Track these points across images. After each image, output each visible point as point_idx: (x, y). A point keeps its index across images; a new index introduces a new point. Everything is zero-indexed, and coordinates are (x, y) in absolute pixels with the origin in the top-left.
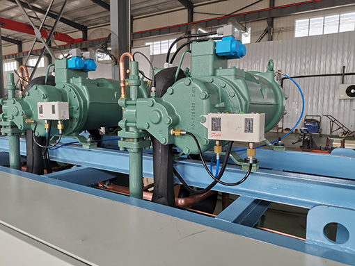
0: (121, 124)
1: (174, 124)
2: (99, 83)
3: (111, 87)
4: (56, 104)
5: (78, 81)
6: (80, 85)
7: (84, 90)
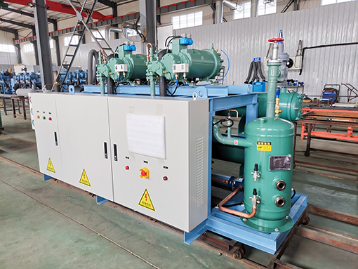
0: (147, 71)
1: (164, 69)
2: (137, 57)
3: (143, 58)
4: (123, 65)
5: (128, 56)
6: (129, 58)
7: (131, 59)
